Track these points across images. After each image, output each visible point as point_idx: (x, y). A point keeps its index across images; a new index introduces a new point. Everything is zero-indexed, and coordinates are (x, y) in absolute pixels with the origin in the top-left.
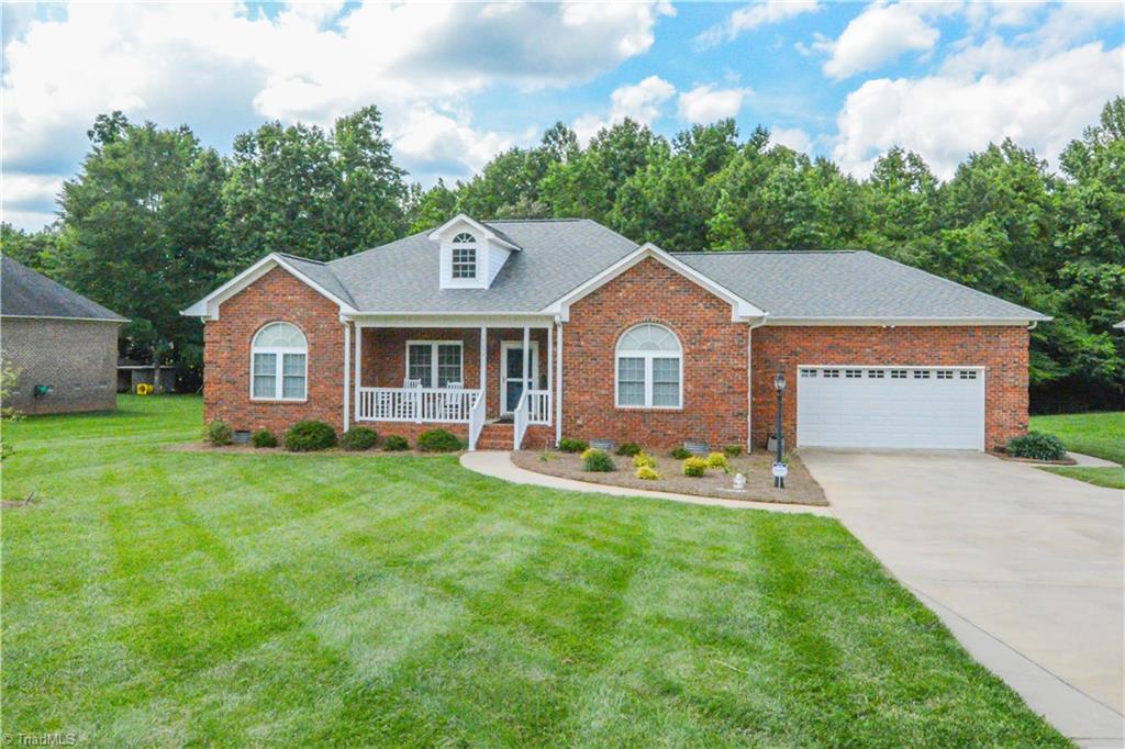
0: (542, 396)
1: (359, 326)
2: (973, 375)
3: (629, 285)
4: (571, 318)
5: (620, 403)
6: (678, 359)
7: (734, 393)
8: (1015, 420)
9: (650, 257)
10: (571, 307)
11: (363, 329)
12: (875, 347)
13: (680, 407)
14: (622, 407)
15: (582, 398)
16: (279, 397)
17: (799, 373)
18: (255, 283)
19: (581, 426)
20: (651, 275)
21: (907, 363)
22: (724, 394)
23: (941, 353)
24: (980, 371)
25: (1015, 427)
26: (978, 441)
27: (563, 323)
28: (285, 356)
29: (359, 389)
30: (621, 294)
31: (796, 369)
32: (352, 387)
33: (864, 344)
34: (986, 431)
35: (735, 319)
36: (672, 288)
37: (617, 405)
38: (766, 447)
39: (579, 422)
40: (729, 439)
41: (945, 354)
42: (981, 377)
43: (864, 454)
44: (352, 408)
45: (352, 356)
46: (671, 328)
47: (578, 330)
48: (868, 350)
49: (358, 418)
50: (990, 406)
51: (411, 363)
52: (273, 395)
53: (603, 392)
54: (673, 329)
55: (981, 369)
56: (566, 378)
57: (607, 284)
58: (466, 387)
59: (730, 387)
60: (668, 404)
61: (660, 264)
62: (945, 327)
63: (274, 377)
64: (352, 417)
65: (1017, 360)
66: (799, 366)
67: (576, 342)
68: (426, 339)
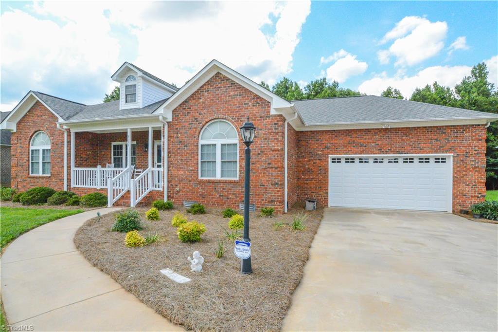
0: (159, 172)
1: (73, 131)
2: (443, 160)
3: (206, 94)
4: (173, 119)
5: (202, 176)
6: (236, 144)
7: (272, 168)
8: (475, 191)
9: (218, 73)
10: (173, 111)
11: (76, 134)
12: (377, 143)
13: (237, 179)
14: (202, 178)
15: (179, 173)
16: (41, 174)
17: (330, 160)
18: (30, 110)
19: (178, 192)
20: (219, 86)
21: (398, 152)
22: (265, 169)
23: (422, 145)
24: (449, 157)
25: (475, 197)
26: (448, 205)
27: (168, 123)
28: (44, 151)
29: (73, 168)
30: (201, 101)
31: (328, 158)
32: (69, 167)
33: (370, 141)
34: (454, 199)
35: (273, 112)
36: (232, 93)
37: (200, 178)
38: (304, 207)
39: (177, 189)
40: (269, 202)
41: (425, 145)
42: (450, 162)
43: (369, 213)
44: (69, 180)
45: (69, 149)
46: (231, 121)
47: (177, 127)
48: (373, 144)
49: (72, 186)
50: (456, 181)
51: (114, 155)
52: (39, 173)
53: (191, 168)
54: (233, 123)
55: (450, 156)
56: (170, 159)
57: (193, 94)
58: (115, 167)
59: (269, 164)
60: (231, 177)
61: (225, 77)
62: (425, 127)
63: (39, 162)
64: (69, 185)
65: (477, 148)
66: (329, 156)
67: (175, 135)
68: (120, 141)
